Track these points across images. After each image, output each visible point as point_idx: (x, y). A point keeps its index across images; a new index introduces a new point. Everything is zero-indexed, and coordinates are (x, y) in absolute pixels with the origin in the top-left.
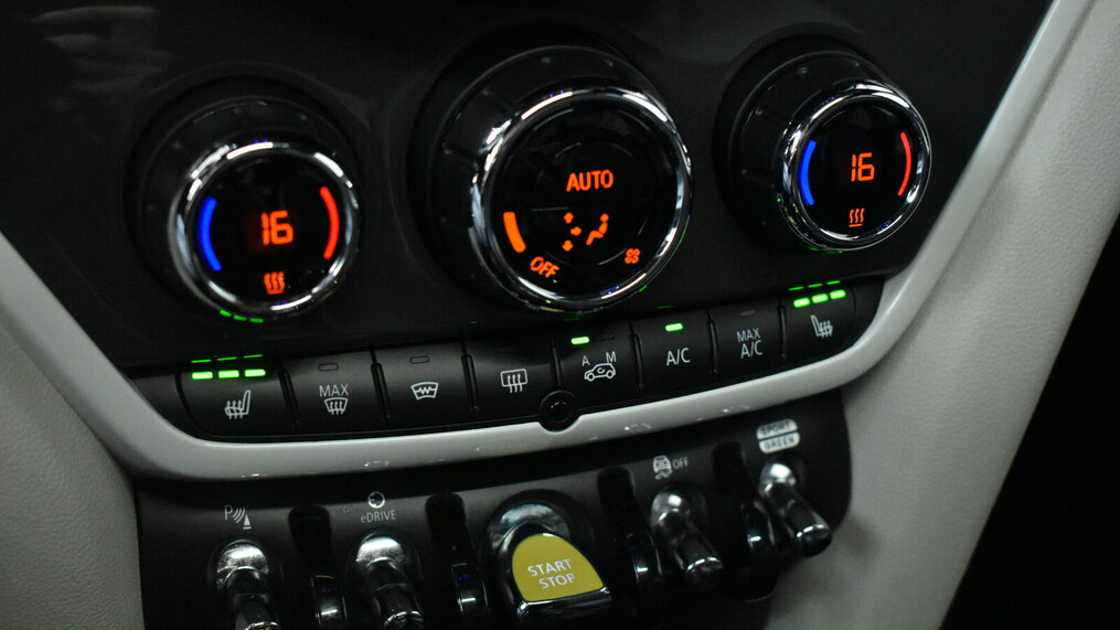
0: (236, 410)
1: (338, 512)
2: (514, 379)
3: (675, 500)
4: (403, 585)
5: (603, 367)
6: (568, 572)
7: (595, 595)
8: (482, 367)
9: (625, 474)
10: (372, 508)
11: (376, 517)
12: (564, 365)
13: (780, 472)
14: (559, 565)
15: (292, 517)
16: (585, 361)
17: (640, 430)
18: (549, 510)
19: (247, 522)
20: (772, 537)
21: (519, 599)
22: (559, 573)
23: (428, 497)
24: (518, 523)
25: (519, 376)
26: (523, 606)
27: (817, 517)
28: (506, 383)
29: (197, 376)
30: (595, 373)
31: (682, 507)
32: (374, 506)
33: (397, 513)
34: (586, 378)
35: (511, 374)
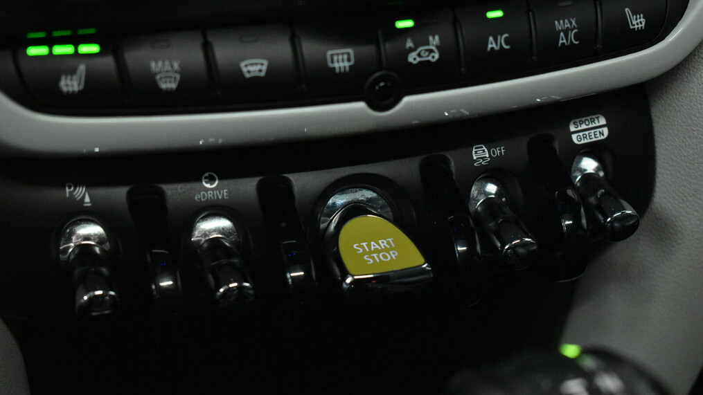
0: (70, 85)
1: (174, 192)
2: (341, 59)
3: (492, 188)
4: (236, 261)
5: (427, 50)
6: (392, 249)
7: (417, 271)
8: (310, 48)
9: (446, 162)
10: (205, 187)
11: (210, 195)
12: (388, 47)
13: (589, 165)
14: (383, 243)
15: (129, 195)
16: (409, 44)
17: (458, 115)
18: (374, 195)
19: (87, 199)
20: (584, 221)
21: (345, 274)
22: (382, 250)
23: (258, 179)
24: (344, 206)
25: (345, 57)
26: (349, 280)
27: (626, 204)
28: (332, 62)
29: (33, 51)
30: (419, 55)
31: (498, 193)
32: (208, 186)
33: (229, 192)
34: (411, 59)
35: (338, 54)
